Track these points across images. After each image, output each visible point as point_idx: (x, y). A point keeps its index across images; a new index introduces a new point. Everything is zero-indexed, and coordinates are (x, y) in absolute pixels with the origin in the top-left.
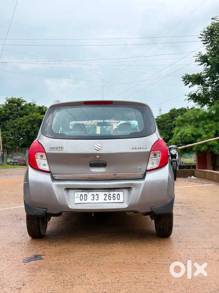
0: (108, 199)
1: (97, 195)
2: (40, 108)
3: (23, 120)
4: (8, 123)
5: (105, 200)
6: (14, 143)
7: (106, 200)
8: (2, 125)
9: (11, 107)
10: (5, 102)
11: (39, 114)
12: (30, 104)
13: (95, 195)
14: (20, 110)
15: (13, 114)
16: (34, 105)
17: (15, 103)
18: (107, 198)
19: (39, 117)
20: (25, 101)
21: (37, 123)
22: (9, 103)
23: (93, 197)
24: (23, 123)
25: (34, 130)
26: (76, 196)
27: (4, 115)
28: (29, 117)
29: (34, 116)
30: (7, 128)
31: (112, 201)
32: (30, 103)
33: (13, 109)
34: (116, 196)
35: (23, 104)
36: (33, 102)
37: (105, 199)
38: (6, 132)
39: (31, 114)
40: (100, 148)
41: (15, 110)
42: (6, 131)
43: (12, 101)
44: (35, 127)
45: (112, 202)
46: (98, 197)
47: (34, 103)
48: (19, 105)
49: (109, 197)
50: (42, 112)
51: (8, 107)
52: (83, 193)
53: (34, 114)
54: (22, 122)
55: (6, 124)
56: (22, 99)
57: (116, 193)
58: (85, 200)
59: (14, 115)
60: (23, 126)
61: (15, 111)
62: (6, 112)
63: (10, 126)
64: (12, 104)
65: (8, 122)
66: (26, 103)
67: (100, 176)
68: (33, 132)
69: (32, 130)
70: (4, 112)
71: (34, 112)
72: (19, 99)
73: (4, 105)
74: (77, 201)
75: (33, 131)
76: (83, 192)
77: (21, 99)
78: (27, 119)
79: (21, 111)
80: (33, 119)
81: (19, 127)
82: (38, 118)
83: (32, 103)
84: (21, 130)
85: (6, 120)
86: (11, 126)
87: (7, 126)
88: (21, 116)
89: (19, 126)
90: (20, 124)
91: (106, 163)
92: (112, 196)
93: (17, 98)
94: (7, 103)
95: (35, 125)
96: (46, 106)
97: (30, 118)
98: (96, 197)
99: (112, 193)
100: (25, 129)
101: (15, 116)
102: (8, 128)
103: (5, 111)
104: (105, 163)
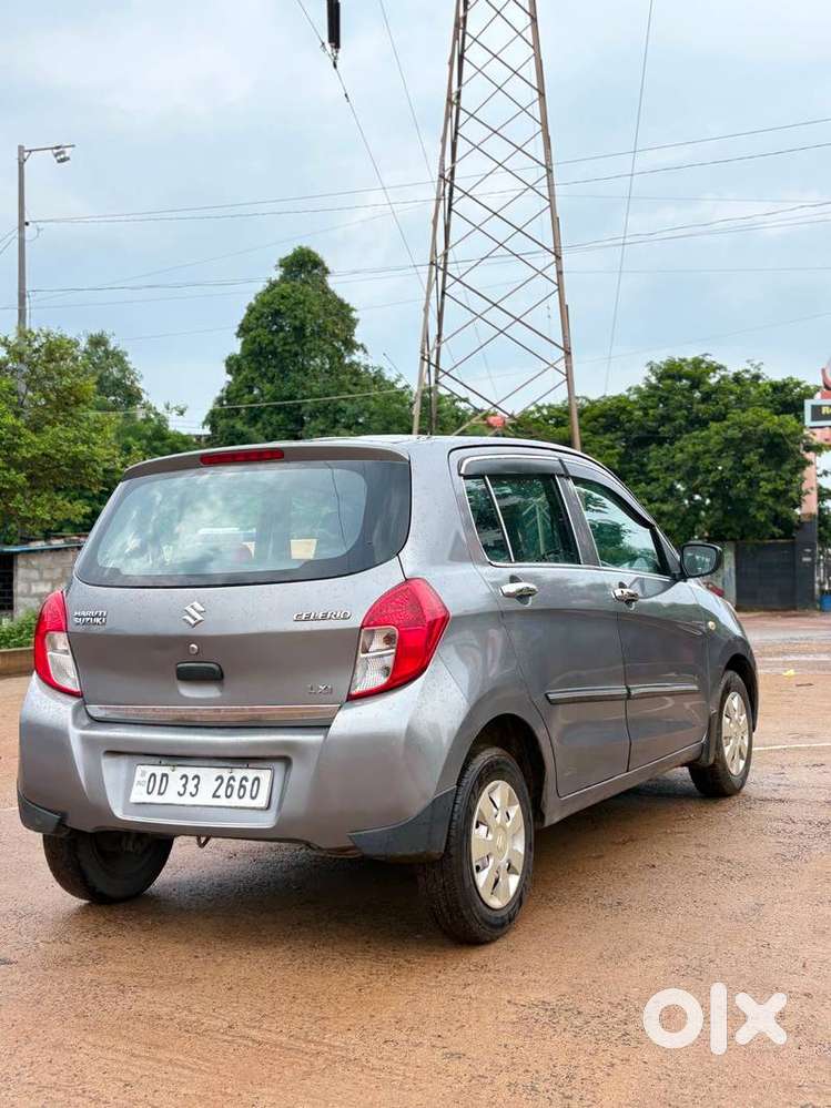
0: (223, 795)
1: (197, 777)
2: (778, 388)
3: (706, 440)
4: (655, 453)
5: (214, 796)
6: (675, 526)
7: (219, 797)
8: (636, 462)
9: (665, 394)
10: (646, 379)
11: (765, 412)
12: (737, 379)
13: (190, 778)
14: (698, 403)
15: (675, 420)
16: (757, 377)
17: (680, 379)
18: (221, 792)
19: (766, 424)
20: (720, 367)
21: (757, 448)
22: (660, 379)
23: (184, 786)
24: (705, 452)
25: (748, 474)
26: (138, 778)
27: (642, 427)
28: (728, 427)
29: (747, 423)
30: (651, 471)
31: (234, 801)
32: (739, 373)
33: (672, 402)
34: (248, 785)
35: (713, 380)
36: (748, 367)
37: (217, 794)
38: (649, 489)
39: (736, 415)
40: (199, 618)
41: (681, 402)
42: (648, 484)
43: (671, 373)
44: (752, 464)
45: (233, 805)
46: (196, 786)
47: (753, 371)
48: (696, 383)
49: (229, 786)
50: (784, 402)
51: (654, 396)
52: (159, 771)
53: (749, 416)
54: (700, 448)
55: (649, 459)
56: (708, 359)
57: (251, 774)
58: (159, 793)
59: (677, 422)
60: (707, 461)
61: (680, 408)
62: (646, 414)
63: (661, 464)
64: (669, 382)
65: (653, 450)
66: (723, 373)
67: (205, 713)
68: (742, 485)
69: (740, 475)
70: (641, 413)
71: (751, 404)
72: (697, 362)
73: (643, 386)
74: (139, 794)
75: (744, 477)
76: (160, 765)
77: (703, 361)
78: (717, 433)
79: (702, 407)
80: (740, 435)
81: (692, 467)
82: (761, 427)
83: (747, 371)
84: (700, 477)
85: (651, 444)
86: (665, 465)
87: (650, 467)
88: (704, 424)
89: (690, 464)
90: (697, 457)
91: (221, 669)
92: (236, 785)
93: (689, 358)
94: (653, 380)
95: (752, 454)
96: (800, 380)
97: (730, 432)
98: (191, 787)
99: (239, 774)
100: (712, 475)
101: (681, 425)
102: (653, 475)
103: (645, 409)
104: (217, 668)
